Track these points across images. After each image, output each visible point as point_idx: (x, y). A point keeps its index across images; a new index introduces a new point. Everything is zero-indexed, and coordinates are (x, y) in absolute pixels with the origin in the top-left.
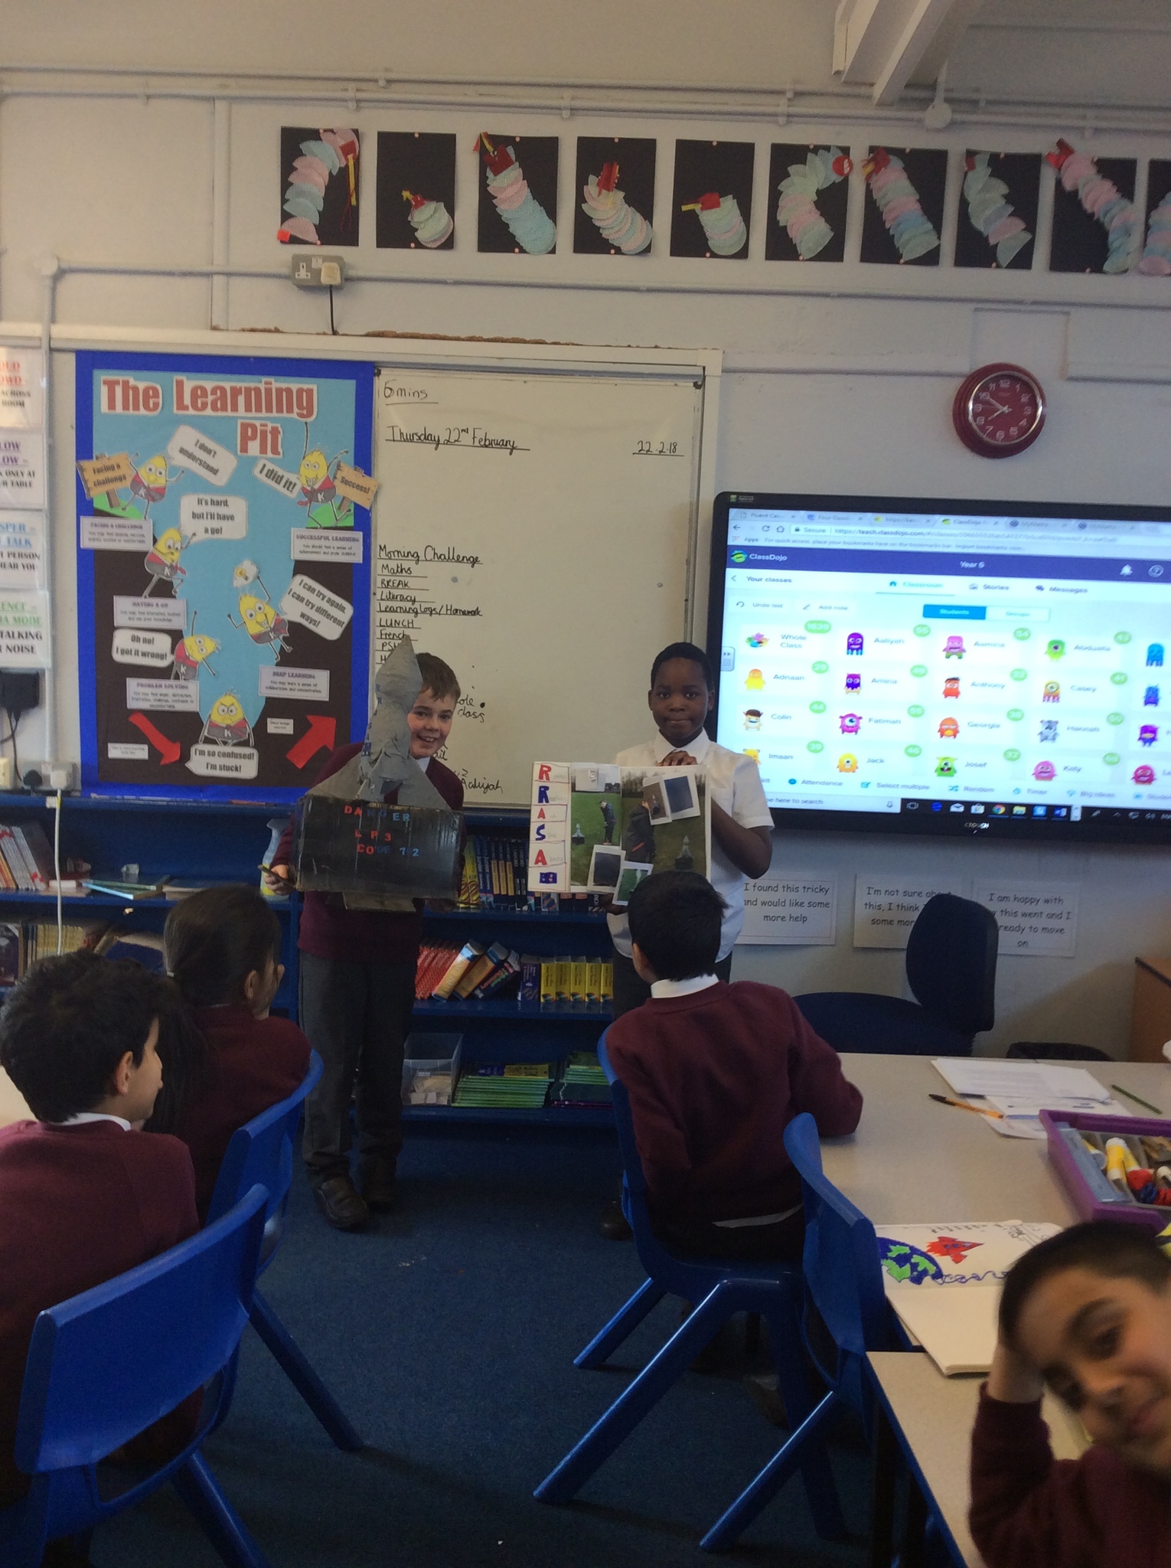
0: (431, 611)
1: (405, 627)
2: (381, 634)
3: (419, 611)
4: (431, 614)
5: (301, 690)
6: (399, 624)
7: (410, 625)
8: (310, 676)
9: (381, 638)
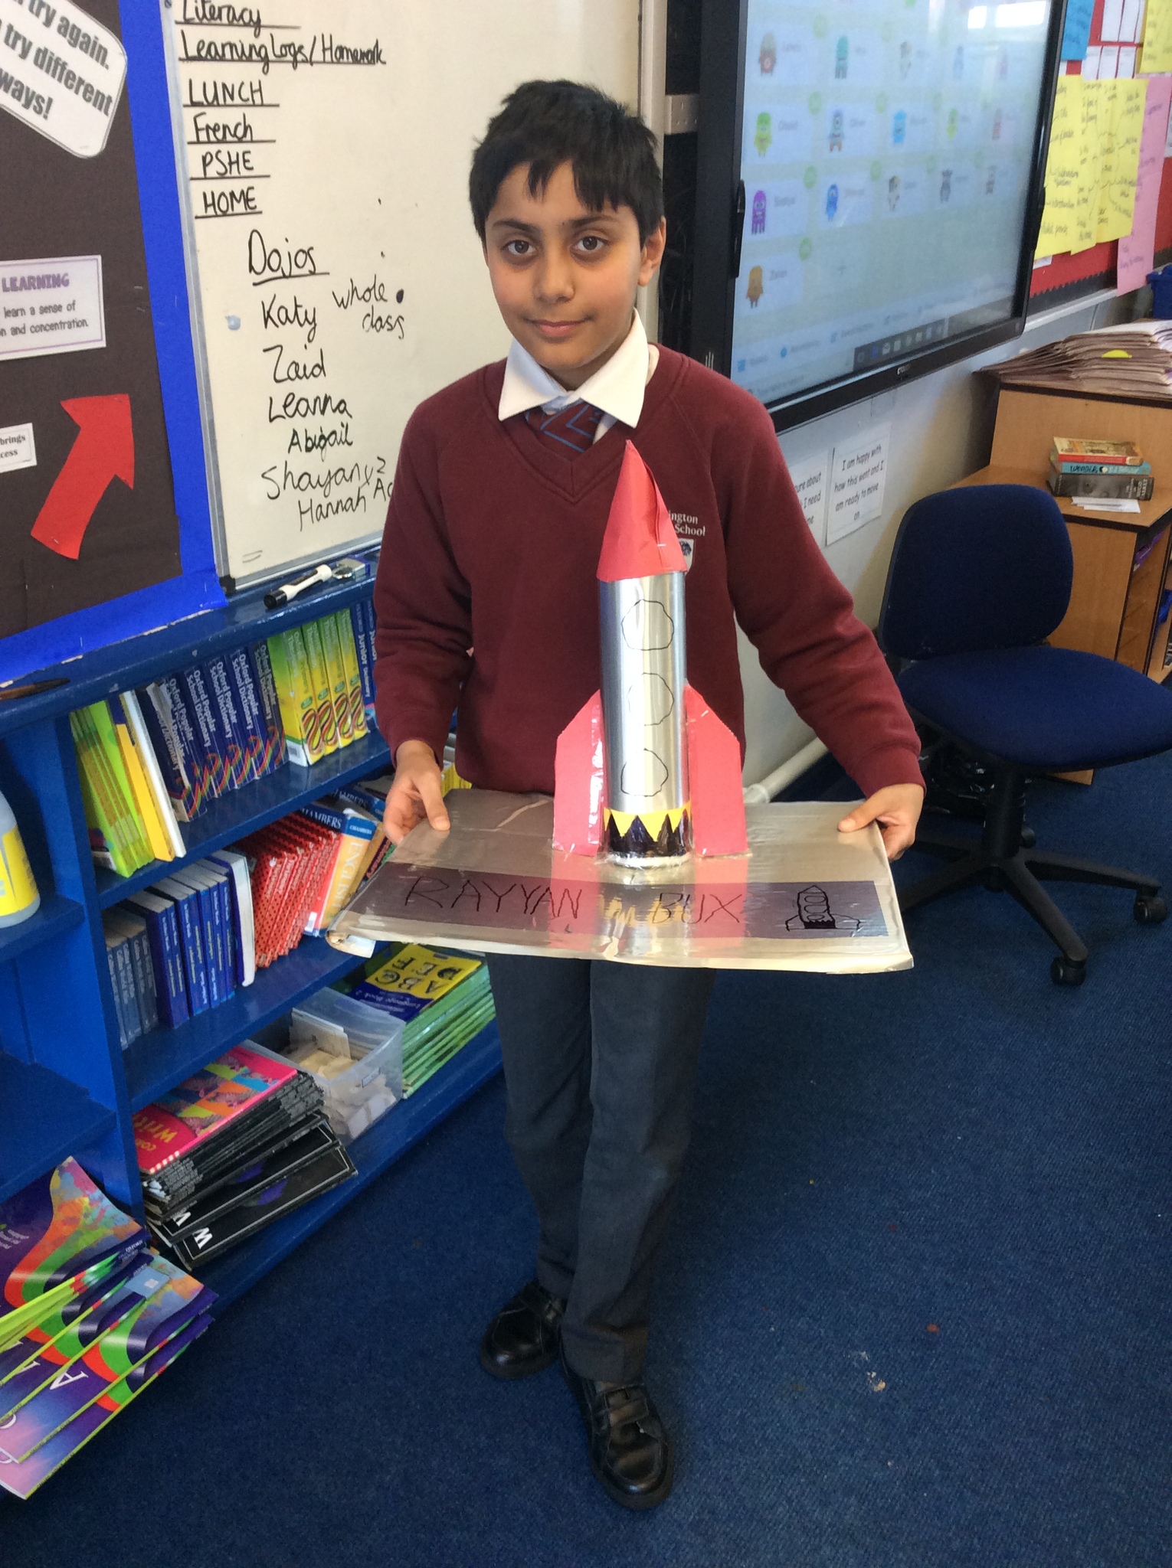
0: (293, 55)
1: (245, 103)
2: (197, 130)
3: (271, 57)
4: (295, 63)
5: (41, 328)
6: (232, 97)
7: (255, 99)
8: (59, 281)
9: (198, 142)
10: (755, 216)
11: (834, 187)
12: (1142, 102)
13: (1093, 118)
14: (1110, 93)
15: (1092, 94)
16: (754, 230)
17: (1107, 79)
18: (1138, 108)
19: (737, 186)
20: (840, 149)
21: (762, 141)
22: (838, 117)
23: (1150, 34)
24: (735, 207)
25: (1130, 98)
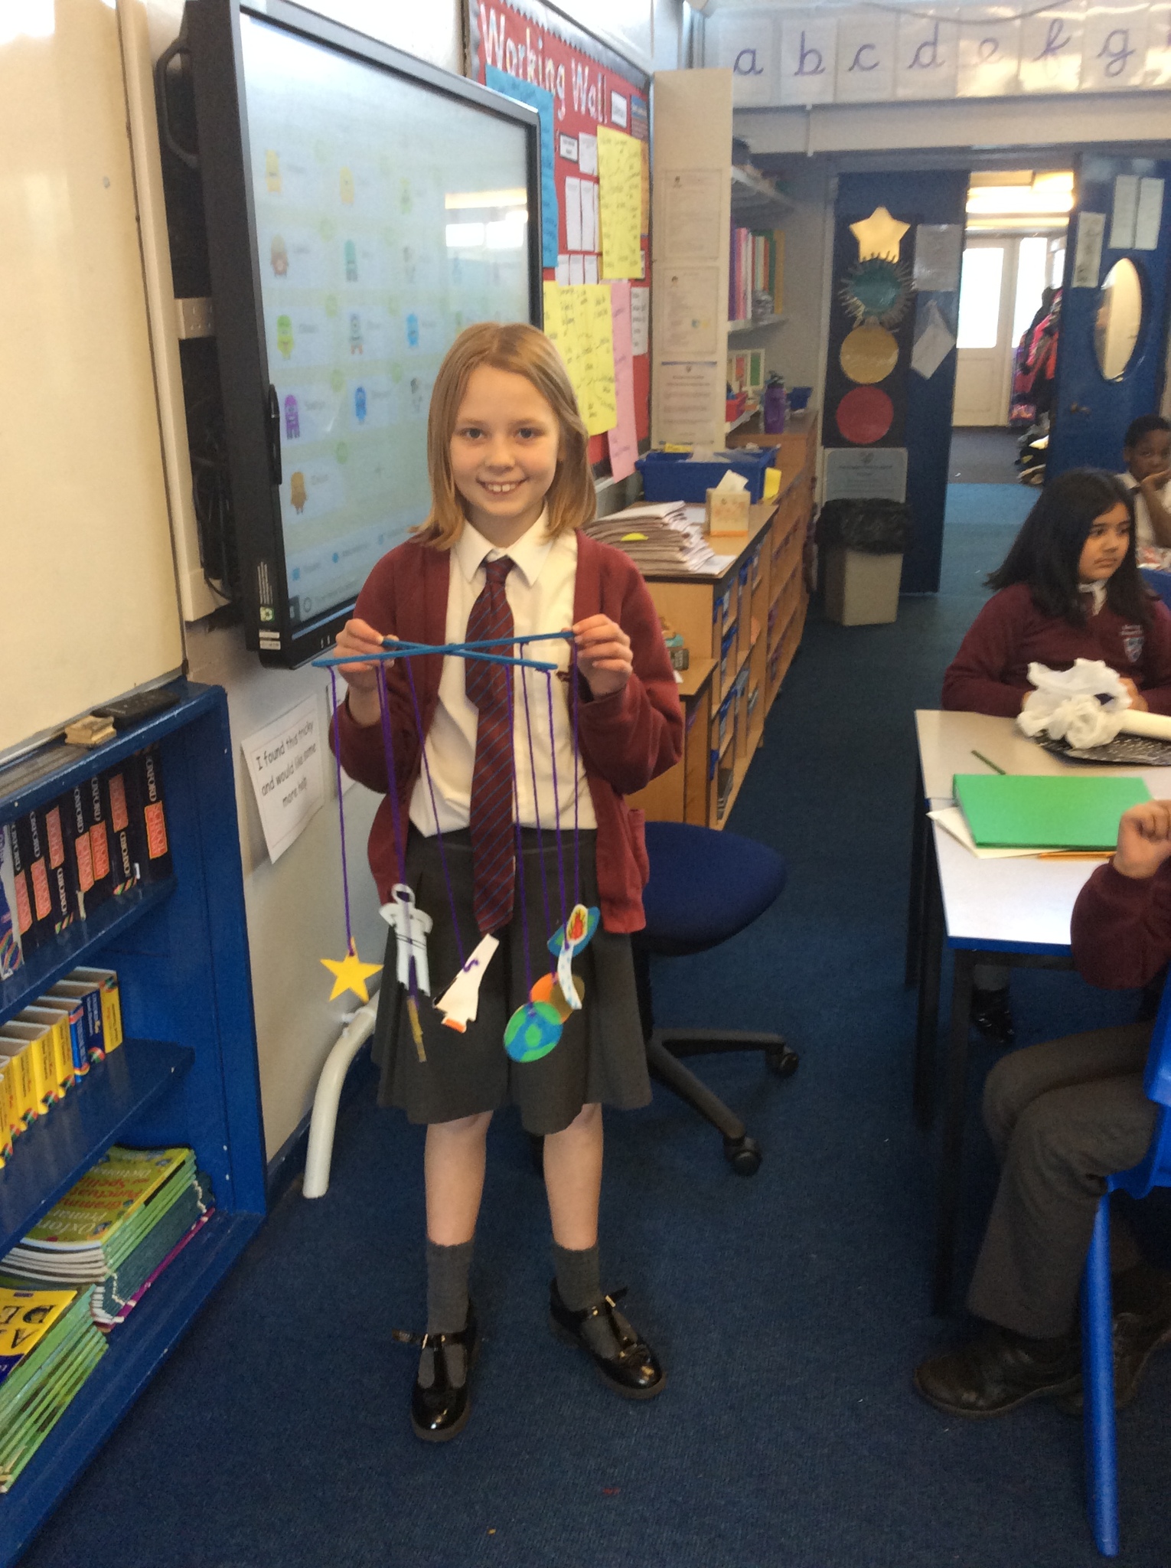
10: (288, 421)
11: (360, 390)
12: (608, 305)
13: (571, 320)
14: (582, 298)
15: (567, 298)
16: (290, 436)
17: (578, 286)
18: (606, 312)
19: (267, 391)
20: (361, 352)
21: (285, 344)
22: (354, 318)
23: (606, 245)
24: (268, 413)
25: (598, 303)
